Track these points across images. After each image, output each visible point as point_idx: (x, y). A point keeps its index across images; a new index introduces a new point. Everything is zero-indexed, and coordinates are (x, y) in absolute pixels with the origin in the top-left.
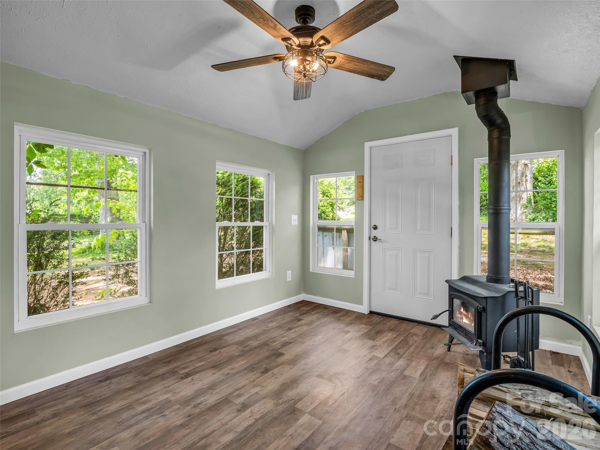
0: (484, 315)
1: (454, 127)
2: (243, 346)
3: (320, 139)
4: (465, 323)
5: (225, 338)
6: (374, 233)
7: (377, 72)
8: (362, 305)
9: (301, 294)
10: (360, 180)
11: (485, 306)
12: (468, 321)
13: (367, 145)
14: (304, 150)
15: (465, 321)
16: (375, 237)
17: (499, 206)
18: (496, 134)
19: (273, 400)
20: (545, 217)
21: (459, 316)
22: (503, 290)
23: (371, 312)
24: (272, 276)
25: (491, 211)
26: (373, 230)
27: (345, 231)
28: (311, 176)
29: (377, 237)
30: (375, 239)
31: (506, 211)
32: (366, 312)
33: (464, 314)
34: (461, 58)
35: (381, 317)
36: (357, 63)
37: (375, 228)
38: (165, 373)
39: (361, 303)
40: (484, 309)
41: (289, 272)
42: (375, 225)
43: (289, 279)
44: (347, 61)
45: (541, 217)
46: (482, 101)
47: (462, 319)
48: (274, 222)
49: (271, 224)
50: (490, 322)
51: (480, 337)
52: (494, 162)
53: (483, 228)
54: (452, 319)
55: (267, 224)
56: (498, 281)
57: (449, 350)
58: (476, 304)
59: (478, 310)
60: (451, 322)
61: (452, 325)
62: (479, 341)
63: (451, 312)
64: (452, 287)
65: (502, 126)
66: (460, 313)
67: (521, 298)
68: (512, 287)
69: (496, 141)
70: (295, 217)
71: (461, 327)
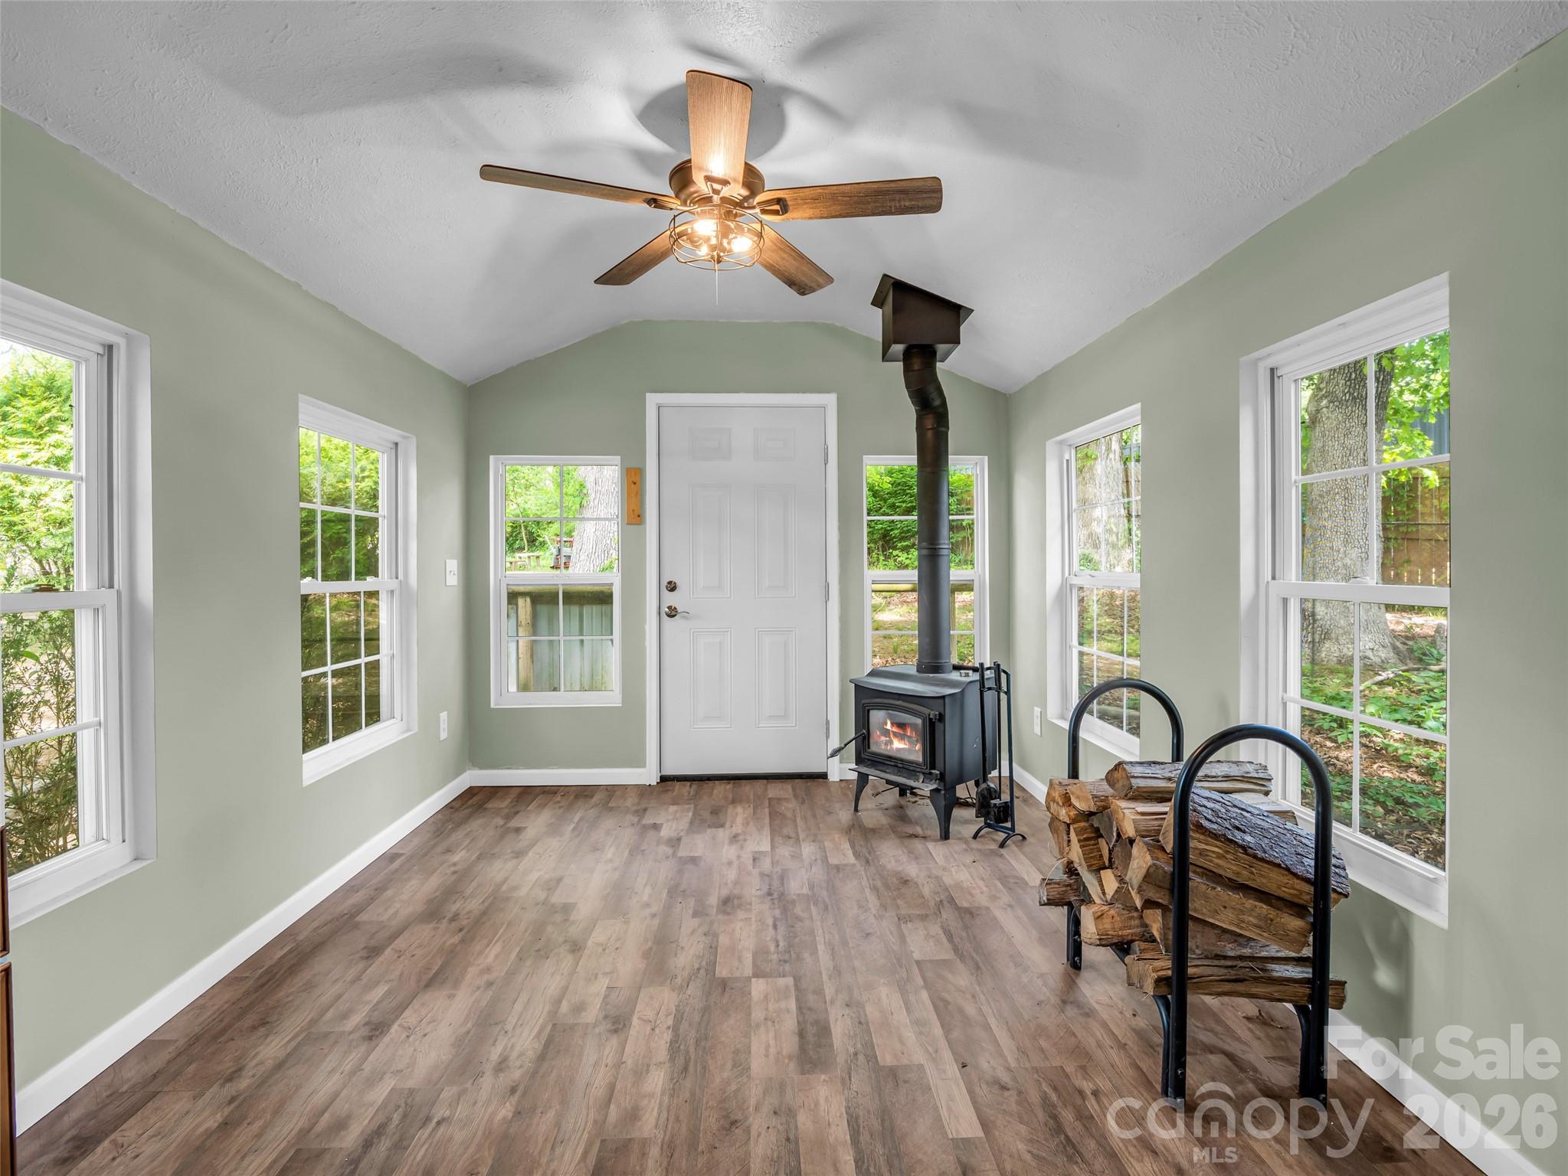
0: (939, 726)
1: (828, 392)
2: (445, 921)
3: (518, 366)
4: (899, 750)
5: (363, 917)
6: (670, 599)
7: (804, 279)
8: (644, 766)
9: (465, 771)
10: (633, 481)
11: (943, 713)
12: (905, 744)
13: (652, 400)
14: (468, 385)
15: (898, 745)
16: (670, 608)
17: (939, 544)
19: (661, 986)
21: (883, 738)
23: (664, 779)
24: (408, 730)
25: (925, 552)
26: (666, 593)
27: (528, 600)
28: (491, 457)
29: (675, 608)
30: (672, 613)
32: (653, 779)
33: (894, 733)
34: (892, 281)
35: (688, 783)
36: (785, 256)
37: (672, 587)
38: (295, 1049)
39: (640, 763)
40: (941, 718)
41: (444, 715)
42: (670, 583)
43: (444, 735)
44: (775, 247)
47: (891, 742)
48: (413, 580)
49: (404, 586)
50: (950, 733)
51: (933, 767)
52: (928, 469)
53: (874, 582)
54: (865, 751)
55: (394, 584)
56: (936, 668)
57: (856, 810)
58: (926, 711)
59: (930, 719)
60: (865, 754)
61: (869, 760)
62: (931, 773)
63: (863, 738)
64: (860, 690)
65: (941, 410)
66: (886, 733)
67: (990, 689)
68: (967, 675)
69: (930, 434)
70: (453, 566)
71: (890, 758)
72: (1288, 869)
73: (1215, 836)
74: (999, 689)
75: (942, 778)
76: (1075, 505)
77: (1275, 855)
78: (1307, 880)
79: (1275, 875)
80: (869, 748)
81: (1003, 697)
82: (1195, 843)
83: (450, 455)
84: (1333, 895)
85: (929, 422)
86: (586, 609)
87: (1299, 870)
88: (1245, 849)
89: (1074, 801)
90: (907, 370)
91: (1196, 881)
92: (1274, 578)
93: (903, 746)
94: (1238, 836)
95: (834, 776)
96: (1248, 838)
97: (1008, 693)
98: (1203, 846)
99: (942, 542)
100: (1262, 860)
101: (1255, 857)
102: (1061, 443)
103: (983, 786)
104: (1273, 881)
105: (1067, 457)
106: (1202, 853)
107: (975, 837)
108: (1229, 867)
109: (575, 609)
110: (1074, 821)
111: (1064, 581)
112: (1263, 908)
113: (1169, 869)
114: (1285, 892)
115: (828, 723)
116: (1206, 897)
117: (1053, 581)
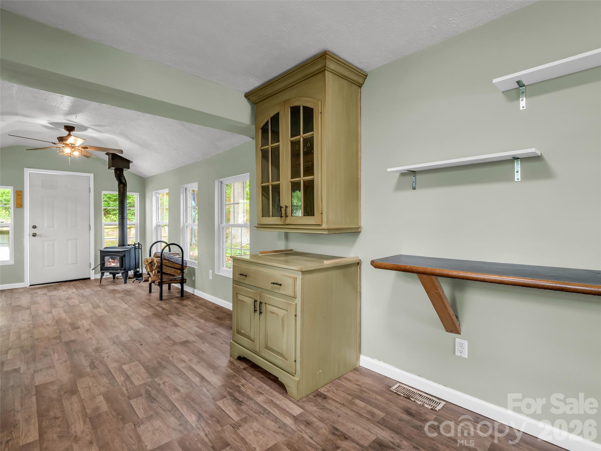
0: (124, 258)
4: (113, 266)
6: (34, 231)
8: (24, 283)
10: (19, 194)
13: (27, 170)
15: (113, 265)
16: (33, 234)
21: (109, 263)
23: (31, 285)
25: (120, 217)
26: (32, 229)
29: (36, 233)
30: (35, 235)
31: (126, 217)
32: (27, 286)
33: (112, 262)
37: (35, 227)
39: (22, 281)
40: (124, 256)
46: (118, 172)
47: (111, 264)
50: (127, 260)
51: (122, 267)
52: (121, 197)
53: (105, 225)
54: (103, 267)
56: (123, 245)
57: (100, 282)
58: (120, 255)
59: (122, 256)
60: (103, 268)
61: (104, 269)
62: (122, 269)
63: (103, 264)
64: (101, 252)
65: (125, 183)
66: (110, 262)
67: (137, 248)
68: (132, 246)
69: (122, 189)
71: (110, 267)
72: (178, 264)
73: (167, 260)
74: (139, 248)
75: (125, 270)
76: (159, 207)
77: (177, 262)
78: (180, 265)
79: (176, 265)
80: (104, 266)
81: (140, 250)
82: (164, 261)
84: (184, 267)
85: (122, 186)
87: (180, 264)
88: (172, 261)
89: (148, 261)
90: (115, 173)
91: (164, 267)
92: (186, 223)
93: (114, 264)
94: (171, 260)
95: (92, 278)
96: (172, 260)
97: (141, 249)
98: (165, 262)
99: (125, 215)
100: (174, 263)
101: (173, 262)
102: (156, 192)
103: (135, 270)
104: (176, 266)
105: (158, 196)
106: (165, 263)
107: (133, 282)
108: (169, 265)
110: (148, 264)
111: (157, 224)
112: (174, 270)
113: (160, 265)
114: (178, 267)
115: (90, 264)
116: (166, 269)
117: (154, 224)
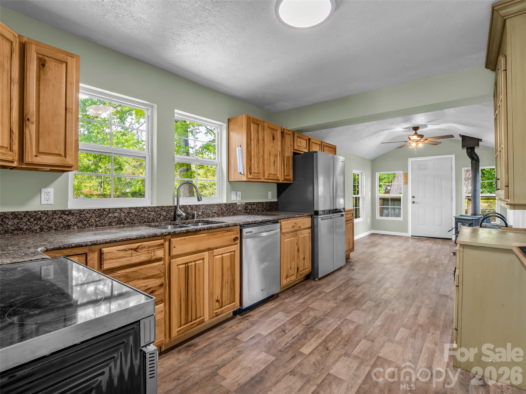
1: (453, 155)
3: (381, 155)
6: (414, 200)
8: (408, 232)
10: (406, 175)
11: (472, 222)
14: (372, 160)
17: (476, 188)
18: (474, 162)
20: (489, 191)
22: (478, 217)
25: (473, 190)
26: (412, 198)
28: (376, 173)
30: (414, 202)
31: (478, 190)
34: (462, 136)
37: (414, 197)
40: (472, 224)
45: (487, 191)
46: (469, 151)
48: (364, 195)
49: (363, 196)
55: (361, 196)
56: (475, 215)
58: (469, 222)
59: (470, 224)
60: (457, 232)
63: (456, 228)
64: (456, 219)
65: (477, 159)
70: (370, 193)
80: (457, 230)
83: (369, 173)
86: (395, 202)
90: (467, 151)
95: (453, 239)
109: (393, 202)
115: (452, 227)
